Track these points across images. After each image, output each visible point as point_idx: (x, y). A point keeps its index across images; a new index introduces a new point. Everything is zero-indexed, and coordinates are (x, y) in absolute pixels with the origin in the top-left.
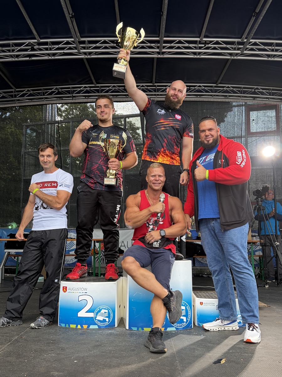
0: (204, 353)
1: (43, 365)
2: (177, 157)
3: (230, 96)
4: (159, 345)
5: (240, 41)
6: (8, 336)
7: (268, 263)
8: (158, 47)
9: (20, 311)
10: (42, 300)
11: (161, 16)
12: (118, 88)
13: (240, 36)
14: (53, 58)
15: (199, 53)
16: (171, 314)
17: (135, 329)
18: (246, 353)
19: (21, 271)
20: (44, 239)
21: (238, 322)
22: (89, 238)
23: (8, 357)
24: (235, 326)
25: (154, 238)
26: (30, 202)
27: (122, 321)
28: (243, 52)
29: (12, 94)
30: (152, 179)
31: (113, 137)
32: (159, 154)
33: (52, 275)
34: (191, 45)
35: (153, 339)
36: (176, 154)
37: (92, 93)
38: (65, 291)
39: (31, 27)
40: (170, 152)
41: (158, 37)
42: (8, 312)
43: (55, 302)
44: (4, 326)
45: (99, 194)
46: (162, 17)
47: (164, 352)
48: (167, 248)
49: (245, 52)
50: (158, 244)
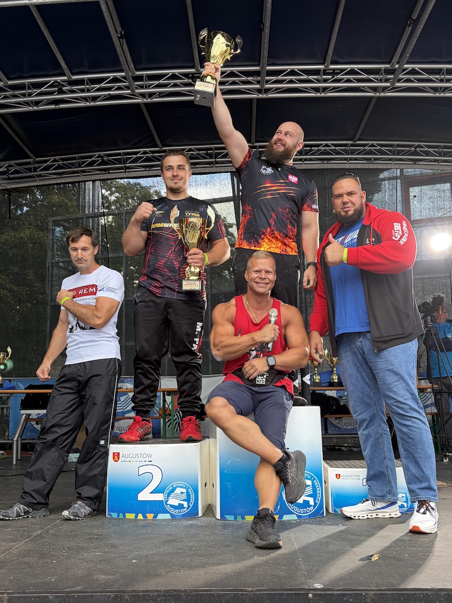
0: (345, 547)
1: (81, 566)
2: (293, 243)
3: (375, 159)
4: (270, 534)
5: (389, 67)
6: (25, 531)
7: (446, 422)
8: (258, 82)
9: (46, 492)
10: (80, 474)
11: (261, 30)
12: (197, 152)
13: (388, 60)
14: (92, 104)
15: (325, 89)
16: (288, 487)
17: (230, 518)
18: (412, 546)
19: (47, 427)
20: (81, 376)
21: (399, 506)
22: (154, 375)
23: (25, 557)
24: (394, 512)
25: (257, 369)
26: (61, 321)
27: (209, 509)
28: (395, 84)
29: (30, 166)
30: (254, 275)
31: (189, 214)
32: (263, 236)
33: (95, 433)
34: (311, 77)
35: (260, 526)
36: (290, 238)
37: (155, 162)
38: (117, 460)
39: (57, 55)
40: (282, 234)
41: (258, 65)
42: (25, 494)
43: (101, 478)
44: (20, 518)
45: (168, 305)
46: (263, 32)
47: (279, 547)
48: (279, 384)
49: (398, 84)
50: (265, 380)
